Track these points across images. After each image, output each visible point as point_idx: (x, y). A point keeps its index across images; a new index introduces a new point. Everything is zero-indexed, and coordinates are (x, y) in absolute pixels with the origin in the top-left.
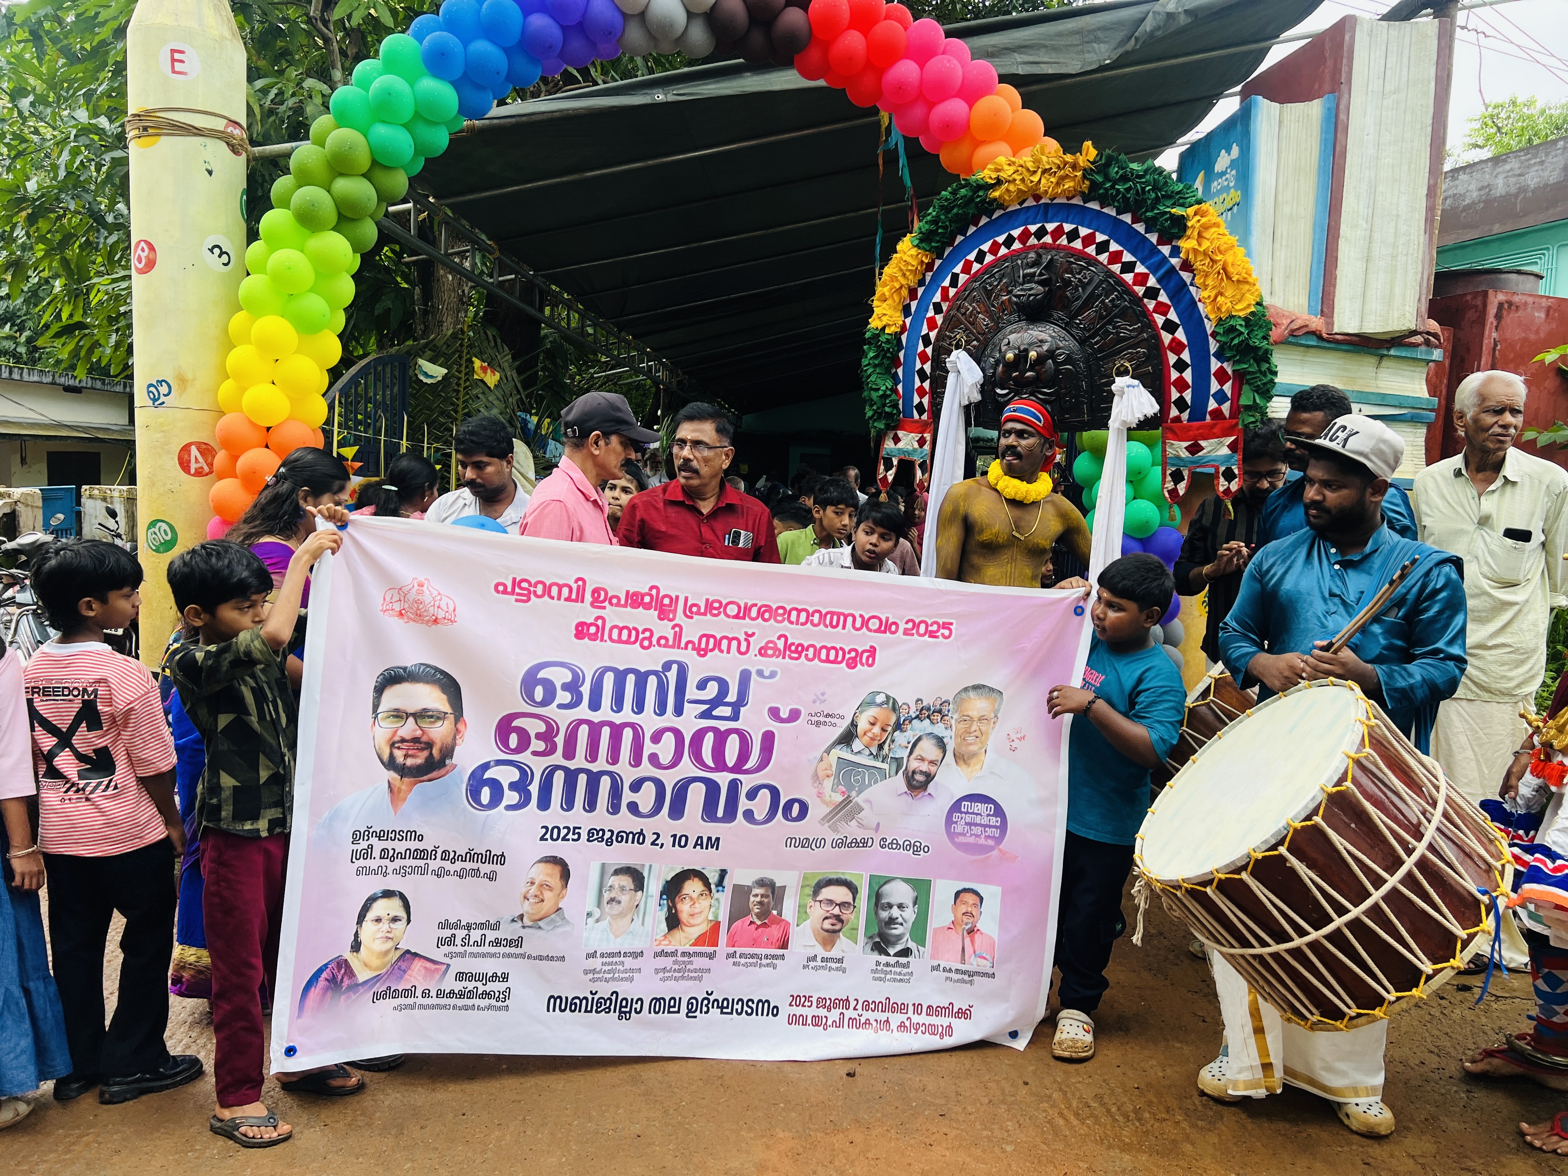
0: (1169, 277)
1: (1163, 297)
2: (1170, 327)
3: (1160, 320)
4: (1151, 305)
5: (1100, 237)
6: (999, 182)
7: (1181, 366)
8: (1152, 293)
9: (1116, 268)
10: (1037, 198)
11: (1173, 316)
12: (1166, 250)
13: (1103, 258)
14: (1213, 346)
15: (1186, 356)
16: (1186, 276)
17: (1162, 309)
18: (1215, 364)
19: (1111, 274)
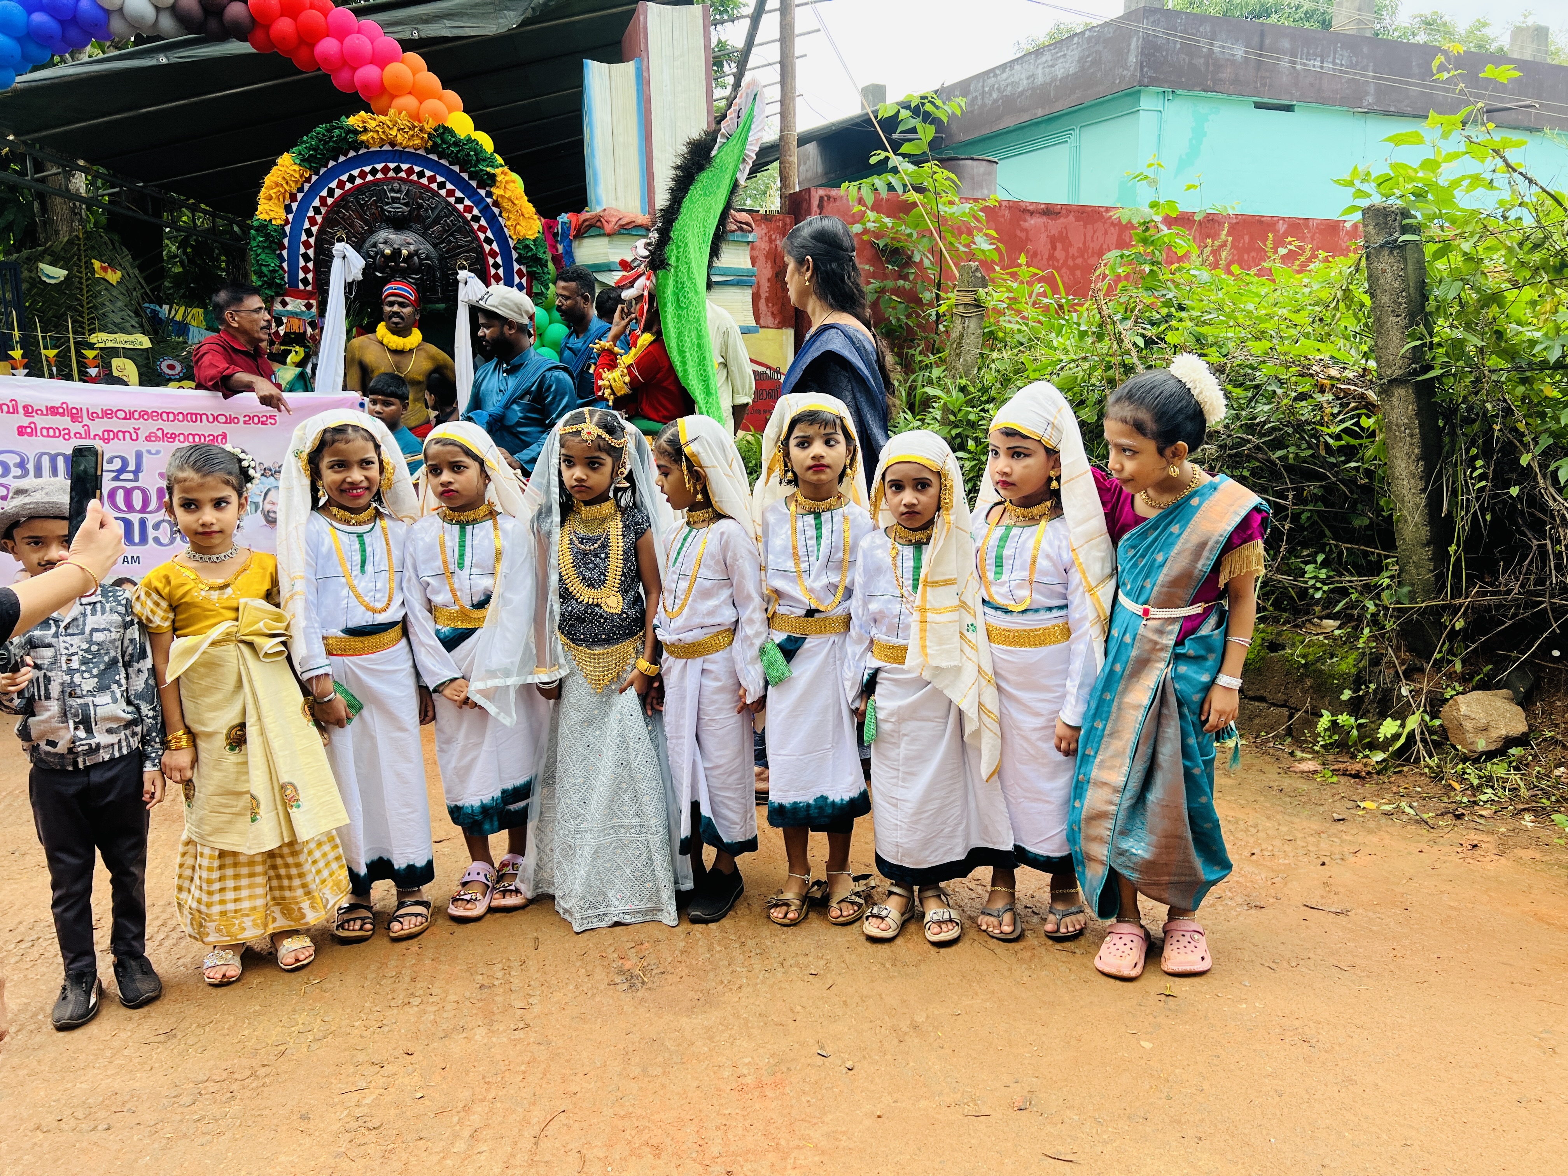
0: (486, 210)
1: (483, 222)
2: (488, 241)
3: (482, 236)
4: (476, 226)
5: (440, 179)
6: (366, 130)
7: (496, 266)
8: (476, 219)
9: (452, 200)
10: (393, 144)
11: (489, 234)
12: (483, 192)
13: (443, 192)
14: (515, 255)
15: (499, 260)
16: (496, 211)
17: (482, 229)
18: (516, 267)
19: (449, 204)
